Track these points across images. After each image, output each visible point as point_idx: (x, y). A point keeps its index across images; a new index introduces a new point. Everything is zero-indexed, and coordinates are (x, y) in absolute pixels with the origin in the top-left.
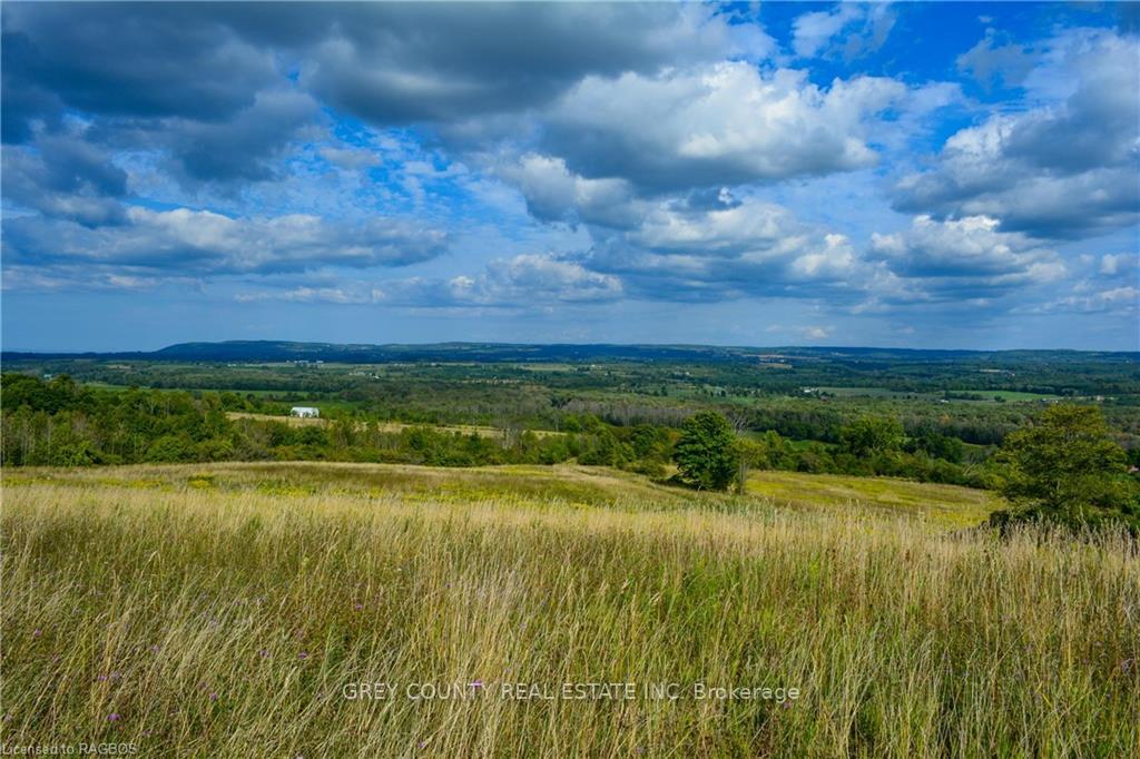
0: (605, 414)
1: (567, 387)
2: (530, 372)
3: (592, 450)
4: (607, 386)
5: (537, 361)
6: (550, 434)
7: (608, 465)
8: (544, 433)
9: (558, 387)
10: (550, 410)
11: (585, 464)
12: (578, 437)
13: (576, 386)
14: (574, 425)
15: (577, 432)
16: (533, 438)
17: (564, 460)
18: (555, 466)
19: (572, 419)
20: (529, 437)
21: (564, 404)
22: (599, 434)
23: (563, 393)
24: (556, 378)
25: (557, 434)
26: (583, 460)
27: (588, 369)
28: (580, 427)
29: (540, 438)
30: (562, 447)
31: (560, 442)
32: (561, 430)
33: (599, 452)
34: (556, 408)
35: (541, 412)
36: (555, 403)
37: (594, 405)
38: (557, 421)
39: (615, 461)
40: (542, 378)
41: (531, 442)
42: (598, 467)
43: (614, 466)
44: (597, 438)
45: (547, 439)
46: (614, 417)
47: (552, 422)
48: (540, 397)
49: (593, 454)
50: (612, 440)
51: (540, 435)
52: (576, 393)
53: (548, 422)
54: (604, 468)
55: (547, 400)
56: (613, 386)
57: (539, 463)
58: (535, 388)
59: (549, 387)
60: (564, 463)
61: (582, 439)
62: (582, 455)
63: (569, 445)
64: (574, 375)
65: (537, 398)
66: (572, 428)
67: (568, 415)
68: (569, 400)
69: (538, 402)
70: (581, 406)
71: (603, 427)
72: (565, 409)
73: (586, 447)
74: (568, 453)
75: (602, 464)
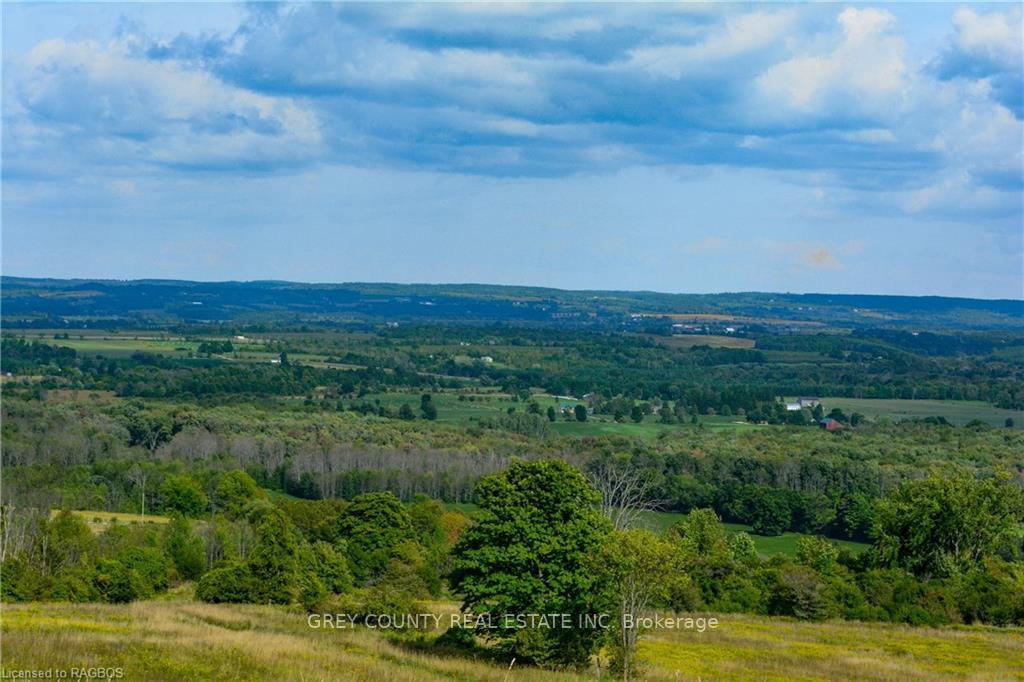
0: (271, 467)
1: (170, 395)
2: (72, 353)
3: (239, 562)
4: (279, 391)
5: (91, 325)
6: (125, 519)
7: (277, 601)
8: (106, 516)
9: (144, 395)
10: (123, 453)
11: (217, 601)
12: (198, 528)
13: (199, 391)
14: (189, 496)
15: (195, 515)
16: (78, 530)
17: (159, 589)
18: (137, 606)
19: (184, 480)
20: (67, 527)
21: (163, 438)
22: (255, 519)
23: (159, 411)
24: (142, 371)
25: (143, 519)
26: (212, 591)
27: (228, 348)
28: (205, 500)
29: (96, 530)
30: (156, 553)
31: (151, 542)
32: (153, 510)
33: (254, 568)
34: (140, 450)
35: (101, 462)
36: (137, 436)
37: (244, 443)
38: (141, 485)
39: (296, 592)
40: (103, 371)
41: (73, 541)
42: (251, 608)
43: (295, 605)
44: (249, 530)
45: (114, 533)
46: (297, 474)
47: (129, 487)
48: (101, 423)
49: (239, 573)
50: (288, 535)
51: (95, 523)
52: (194, 410)
53: (118, 489)
54: (269, 610)
55: (118, 428)
56: (294, 391)
57: (92, 599)
58: (84, 396)
59: (126, 393)
60: (161, 599)
61: (210, 533)
62: (211, 575)
63: (175, 549)
64: (189, 363)
65: (91, 424)
66: (183, 504)
67: (173, 469)
68: (177, 429)
69: (90, 433)
70: (208, 445)
71: (264, 500)
72: (166, 449)
73: (219, 554)
74: (172, 571)
75: (262, 598)
